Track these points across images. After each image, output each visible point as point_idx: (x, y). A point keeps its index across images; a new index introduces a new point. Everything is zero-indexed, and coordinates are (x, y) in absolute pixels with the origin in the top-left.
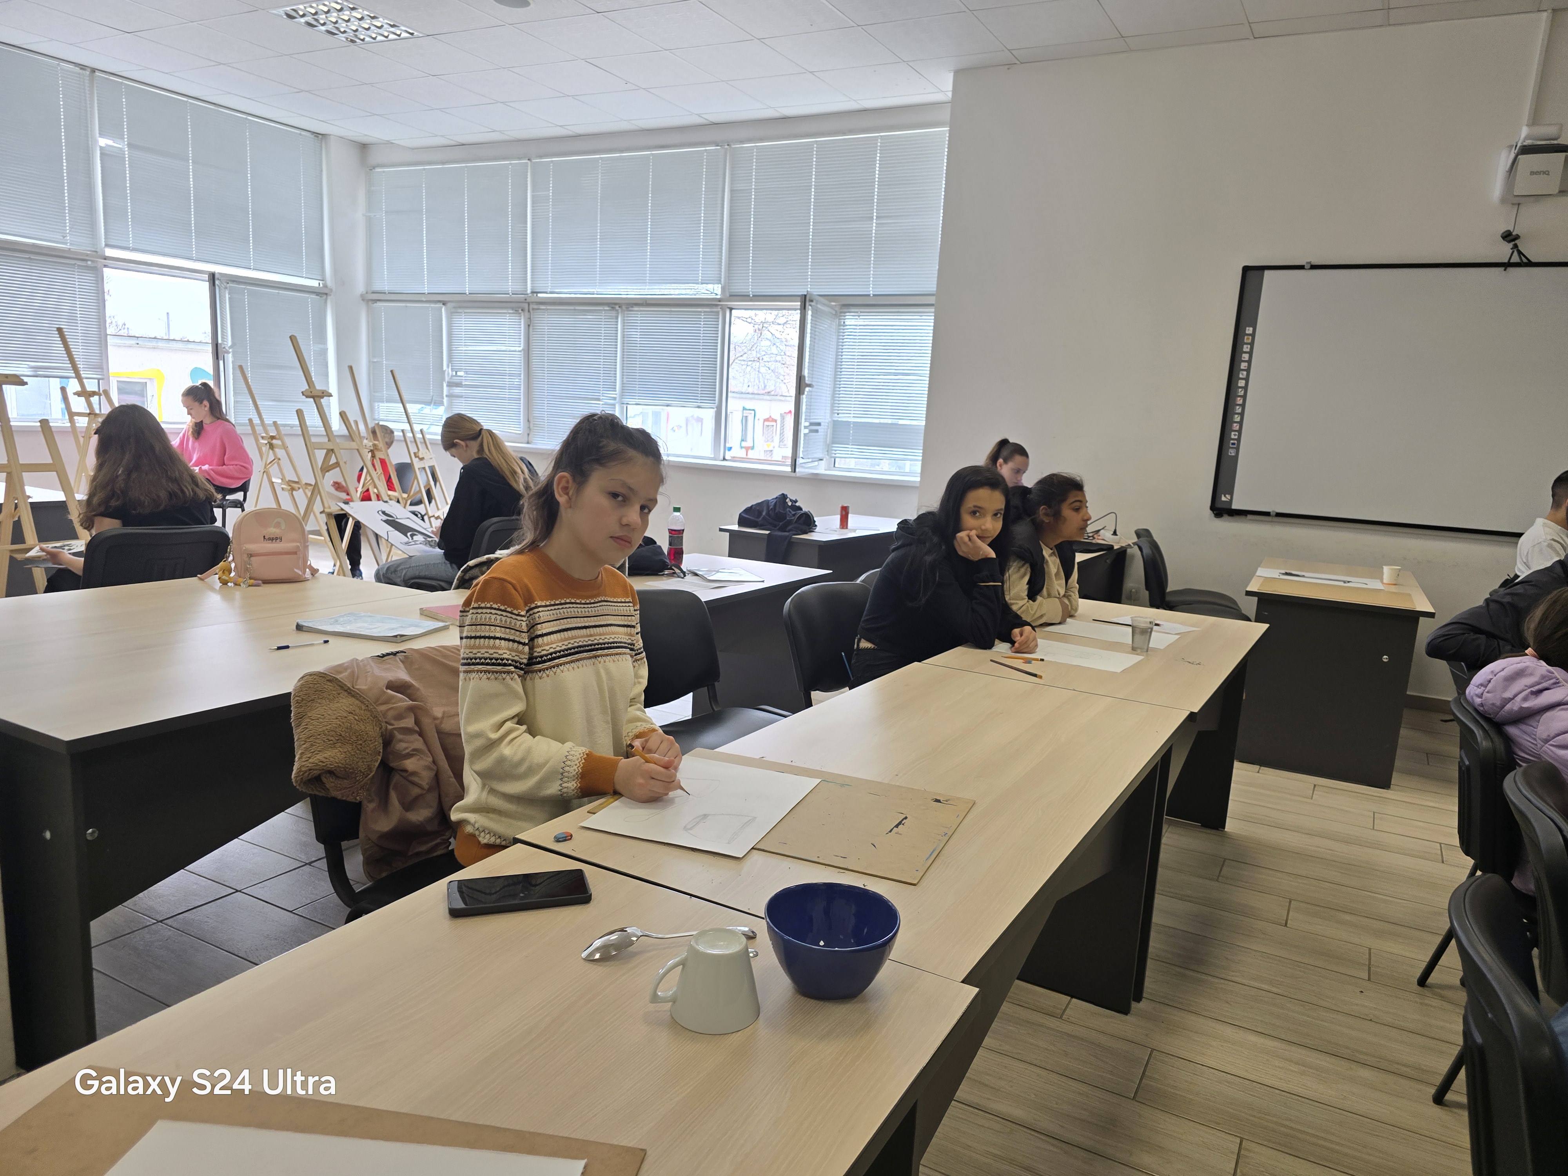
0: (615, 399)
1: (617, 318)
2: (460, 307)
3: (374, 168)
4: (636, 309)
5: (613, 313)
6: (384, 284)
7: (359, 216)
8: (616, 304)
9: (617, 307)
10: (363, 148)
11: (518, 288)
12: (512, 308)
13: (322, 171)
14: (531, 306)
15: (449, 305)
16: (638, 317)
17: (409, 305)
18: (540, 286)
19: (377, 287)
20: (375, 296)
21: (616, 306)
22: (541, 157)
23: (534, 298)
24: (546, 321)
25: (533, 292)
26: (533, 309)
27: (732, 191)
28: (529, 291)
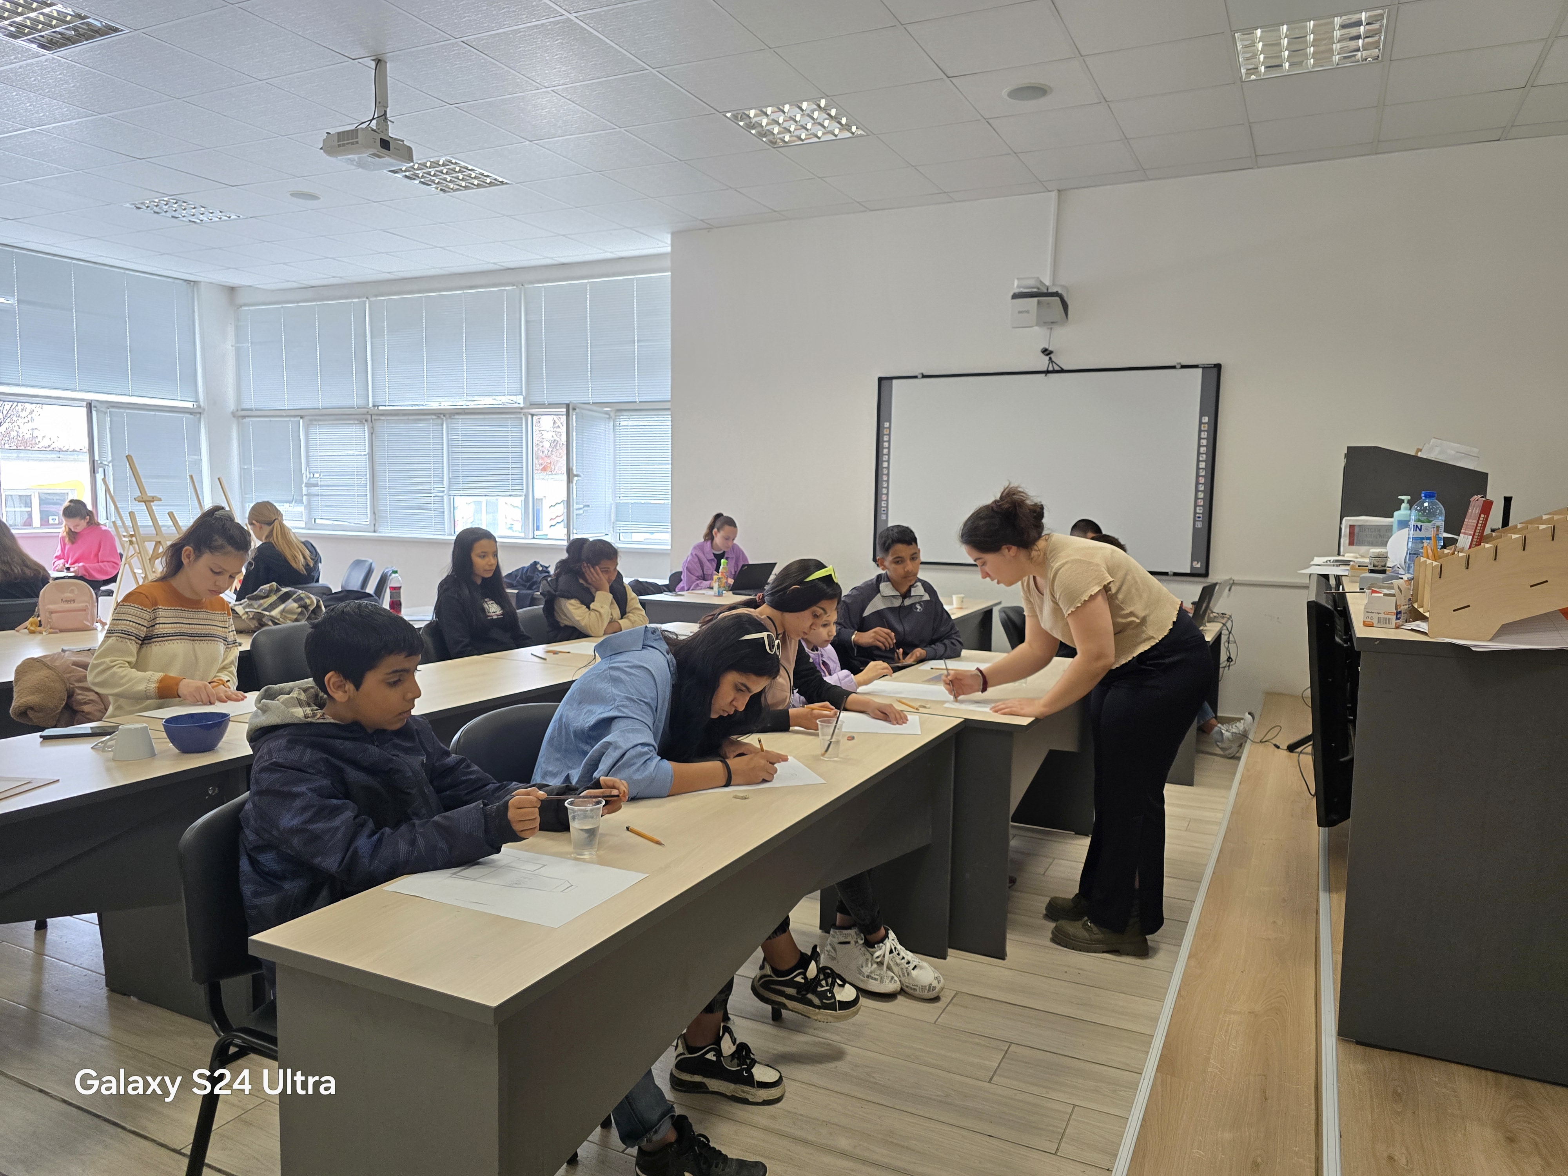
0: (443, 492)
1: (442, 425)
2: (315, 420)
3: (241, 307)
4: (457, 417)
5: (439, 421)
6: (251, 402)
7: (229, 346)
8: (441, 414)
9: (442, 416)
10: (232, 290)
11: (362, 402)
12: (357, 420)
13: (194, 311)
14: (373, 417)
15: (307, 418)
16: (460, 423)
17: (272, 419)
18: (380, 400)
19: (245, 406)
20: (243, 413)
21: (440, 414)
22: (376, 296)
23: (375, 410)
24: (385, 429)
25: (374, 406)
26: (375, 420)
27: (527, 322)
28: (371, 405)
